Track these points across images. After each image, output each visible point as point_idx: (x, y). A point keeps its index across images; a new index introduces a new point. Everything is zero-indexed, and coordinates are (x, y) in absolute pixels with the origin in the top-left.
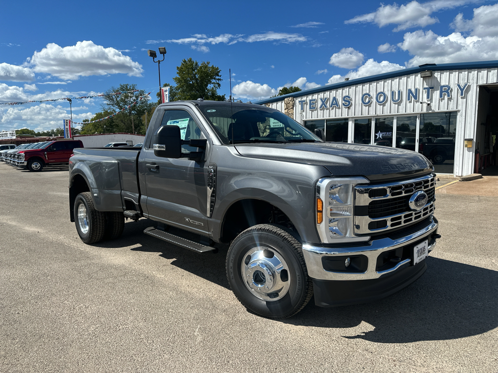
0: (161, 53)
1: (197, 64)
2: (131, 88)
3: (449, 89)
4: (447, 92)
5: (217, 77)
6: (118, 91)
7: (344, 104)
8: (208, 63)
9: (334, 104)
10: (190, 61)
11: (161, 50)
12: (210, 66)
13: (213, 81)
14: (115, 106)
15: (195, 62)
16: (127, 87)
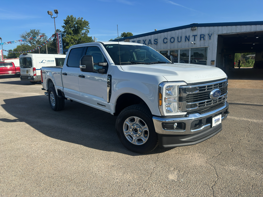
0: (55, 13)
1: (75, 19)
2: (37, 32)
3: (204, 36)
4: (203, 37)
5: (87, 27)
6: (29, 33)
7: (154, 43)
8: (82, 18)
9: (150, 43)
10: (72, 16)
11: (55, 11)
12: (83, 20)
13: (85, 28)
14: (28, 42)
15: (74, 18)
16: (34, 31)
